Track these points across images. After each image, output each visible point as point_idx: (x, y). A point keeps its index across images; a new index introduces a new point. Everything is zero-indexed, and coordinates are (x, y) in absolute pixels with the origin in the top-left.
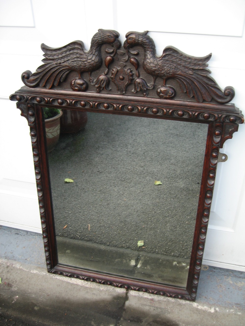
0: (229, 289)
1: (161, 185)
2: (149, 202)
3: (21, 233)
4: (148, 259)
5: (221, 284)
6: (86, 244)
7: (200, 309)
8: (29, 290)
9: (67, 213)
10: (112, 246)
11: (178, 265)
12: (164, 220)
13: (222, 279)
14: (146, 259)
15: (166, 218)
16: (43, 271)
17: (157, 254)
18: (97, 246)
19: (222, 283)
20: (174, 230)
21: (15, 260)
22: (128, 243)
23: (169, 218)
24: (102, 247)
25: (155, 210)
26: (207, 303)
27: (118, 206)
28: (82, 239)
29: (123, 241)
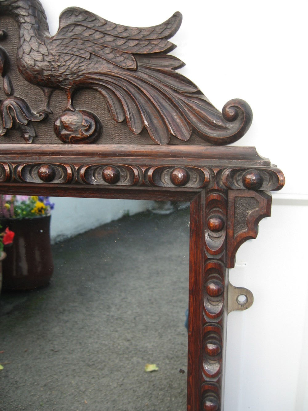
1: (156, 372)
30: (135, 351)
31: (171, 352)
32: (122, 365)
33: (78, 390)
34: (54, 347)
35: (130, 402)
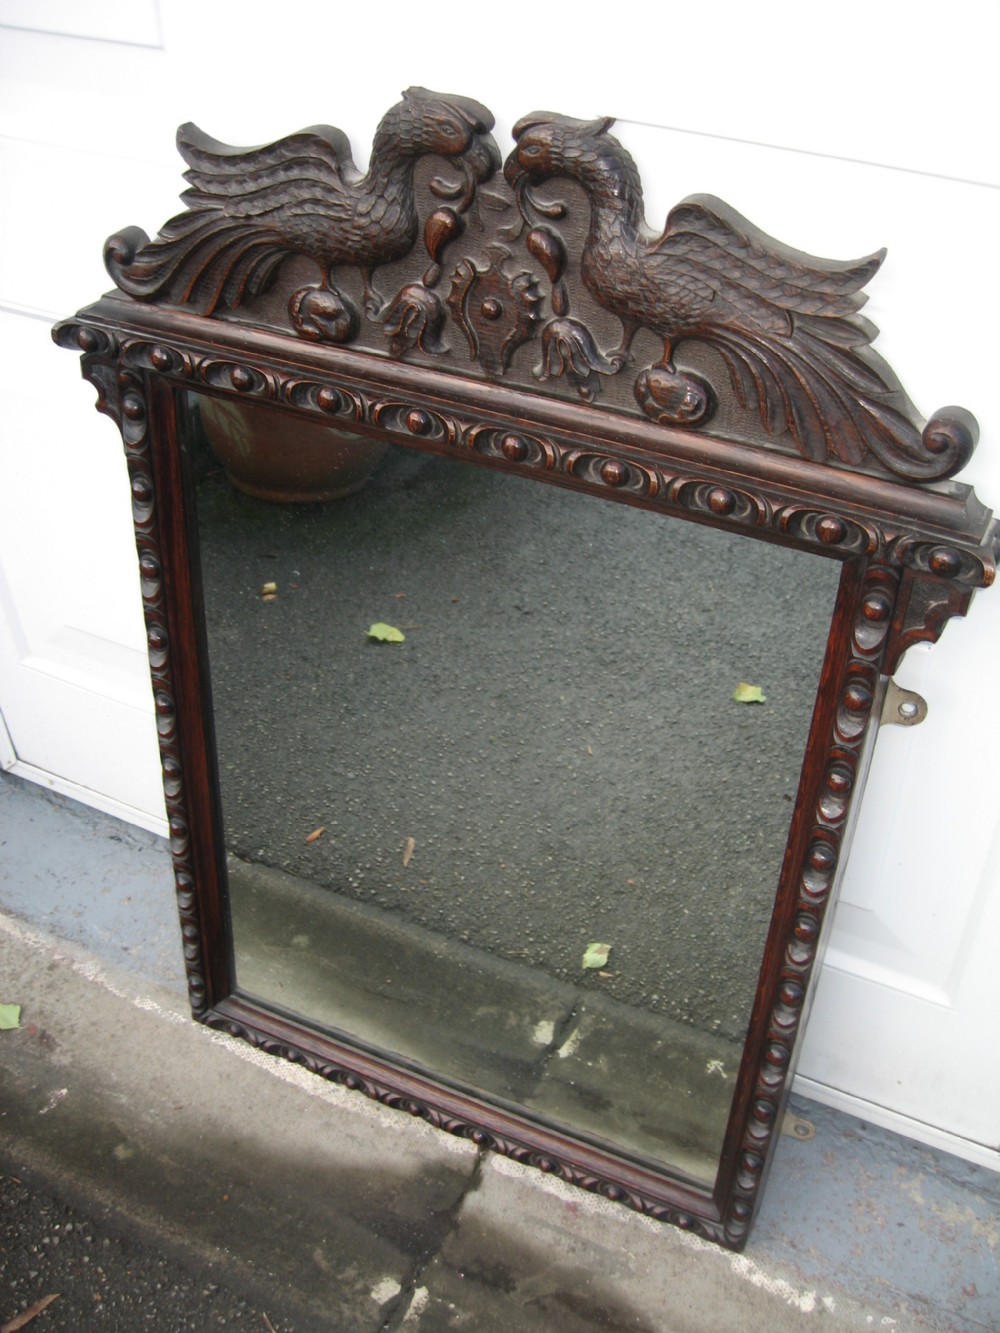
0: (900, 1225)
1: (760, 707)
3: (130, 839)
4: (610, 1026)
5: (873, 1200)
6: (376, 920)
7: (756, 1287)
8: (113, 1074)
9: (341, 775)
10: (477, 946)
11: (725, 1076)
12: (723, 864)
13: (882, 1177)
14: (600, 1026)
16: (177, 1006)
17: (651, 1011)
18: (416, 938)
19: (877, 1196)
21: (85, 945)
22: (547, 946)
23: (750, 860)
24: (436, 945)
25: (702, 818)
26: (793, 1268)
27: (552, 776)
28: (366, 897)
29: (528, 934)
30: (717, 642)
31: (806, 661)
32: (682, 675)
33: (573, 721)
34: (522, 600)
35: (687, 768)
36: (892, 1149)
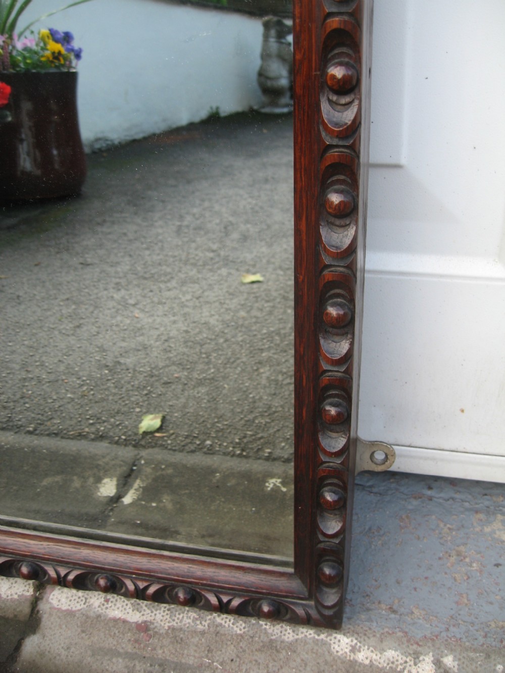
0: (497, 565)
1: (260, 283)
2: (212, 321)
4: (170, 471)
5: (462, 548)
10: (42, 434)
11: (284, 489)
12: (252, 357)
13: (463, 526)
14: (159, 473)
15: (262, 353)
17: (205, 453)
19: (465, 544)
20: (285, 382)
22: (105, 424)
23: (272, 352)
24: (4, 439)
25: (229, 336)
27: (107, 330)
29: (89, 419)
30: (224, 262)
32: (202, 277)
34: (85, 260)
36: (463, 501)
